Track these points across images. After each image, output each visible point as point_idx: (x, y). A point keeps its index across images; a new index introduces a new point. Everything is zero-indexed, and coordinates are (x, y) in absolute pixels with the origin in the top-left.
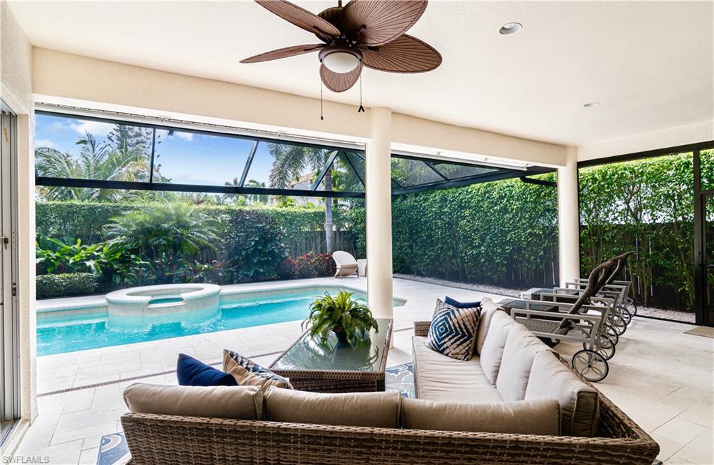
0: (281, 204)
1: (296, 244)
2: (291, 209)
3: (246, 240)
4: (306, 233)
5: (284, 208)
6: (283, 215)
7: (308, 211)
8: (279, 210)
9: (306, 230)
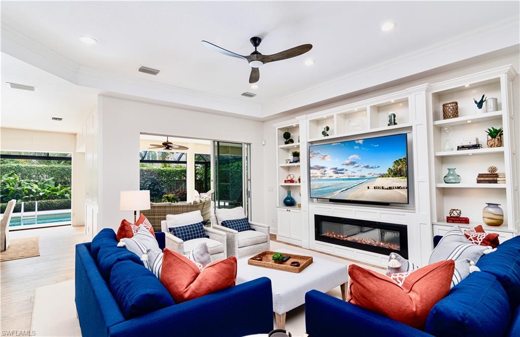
0: (163, 166)
1: (171, 187)
2: (169, 169)
3: (144, 184)
4: (176, 181)
5: (165, 168)
6: (164, 172)
7: (178, 169)
8: (162, 169)
9: (177, 179)
